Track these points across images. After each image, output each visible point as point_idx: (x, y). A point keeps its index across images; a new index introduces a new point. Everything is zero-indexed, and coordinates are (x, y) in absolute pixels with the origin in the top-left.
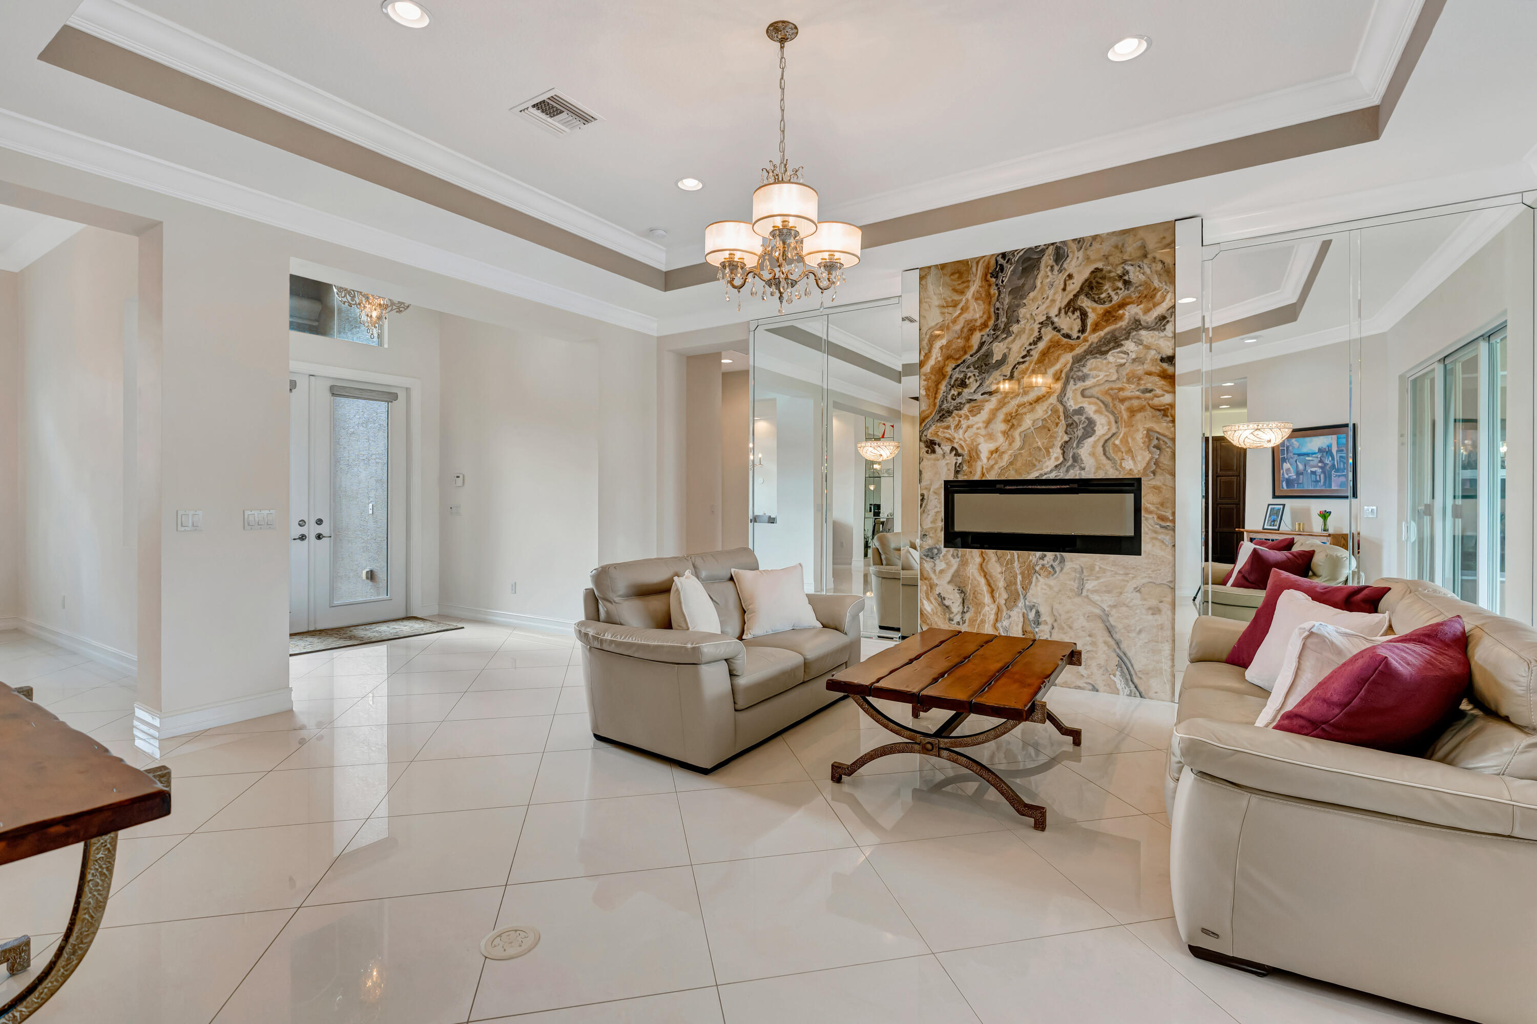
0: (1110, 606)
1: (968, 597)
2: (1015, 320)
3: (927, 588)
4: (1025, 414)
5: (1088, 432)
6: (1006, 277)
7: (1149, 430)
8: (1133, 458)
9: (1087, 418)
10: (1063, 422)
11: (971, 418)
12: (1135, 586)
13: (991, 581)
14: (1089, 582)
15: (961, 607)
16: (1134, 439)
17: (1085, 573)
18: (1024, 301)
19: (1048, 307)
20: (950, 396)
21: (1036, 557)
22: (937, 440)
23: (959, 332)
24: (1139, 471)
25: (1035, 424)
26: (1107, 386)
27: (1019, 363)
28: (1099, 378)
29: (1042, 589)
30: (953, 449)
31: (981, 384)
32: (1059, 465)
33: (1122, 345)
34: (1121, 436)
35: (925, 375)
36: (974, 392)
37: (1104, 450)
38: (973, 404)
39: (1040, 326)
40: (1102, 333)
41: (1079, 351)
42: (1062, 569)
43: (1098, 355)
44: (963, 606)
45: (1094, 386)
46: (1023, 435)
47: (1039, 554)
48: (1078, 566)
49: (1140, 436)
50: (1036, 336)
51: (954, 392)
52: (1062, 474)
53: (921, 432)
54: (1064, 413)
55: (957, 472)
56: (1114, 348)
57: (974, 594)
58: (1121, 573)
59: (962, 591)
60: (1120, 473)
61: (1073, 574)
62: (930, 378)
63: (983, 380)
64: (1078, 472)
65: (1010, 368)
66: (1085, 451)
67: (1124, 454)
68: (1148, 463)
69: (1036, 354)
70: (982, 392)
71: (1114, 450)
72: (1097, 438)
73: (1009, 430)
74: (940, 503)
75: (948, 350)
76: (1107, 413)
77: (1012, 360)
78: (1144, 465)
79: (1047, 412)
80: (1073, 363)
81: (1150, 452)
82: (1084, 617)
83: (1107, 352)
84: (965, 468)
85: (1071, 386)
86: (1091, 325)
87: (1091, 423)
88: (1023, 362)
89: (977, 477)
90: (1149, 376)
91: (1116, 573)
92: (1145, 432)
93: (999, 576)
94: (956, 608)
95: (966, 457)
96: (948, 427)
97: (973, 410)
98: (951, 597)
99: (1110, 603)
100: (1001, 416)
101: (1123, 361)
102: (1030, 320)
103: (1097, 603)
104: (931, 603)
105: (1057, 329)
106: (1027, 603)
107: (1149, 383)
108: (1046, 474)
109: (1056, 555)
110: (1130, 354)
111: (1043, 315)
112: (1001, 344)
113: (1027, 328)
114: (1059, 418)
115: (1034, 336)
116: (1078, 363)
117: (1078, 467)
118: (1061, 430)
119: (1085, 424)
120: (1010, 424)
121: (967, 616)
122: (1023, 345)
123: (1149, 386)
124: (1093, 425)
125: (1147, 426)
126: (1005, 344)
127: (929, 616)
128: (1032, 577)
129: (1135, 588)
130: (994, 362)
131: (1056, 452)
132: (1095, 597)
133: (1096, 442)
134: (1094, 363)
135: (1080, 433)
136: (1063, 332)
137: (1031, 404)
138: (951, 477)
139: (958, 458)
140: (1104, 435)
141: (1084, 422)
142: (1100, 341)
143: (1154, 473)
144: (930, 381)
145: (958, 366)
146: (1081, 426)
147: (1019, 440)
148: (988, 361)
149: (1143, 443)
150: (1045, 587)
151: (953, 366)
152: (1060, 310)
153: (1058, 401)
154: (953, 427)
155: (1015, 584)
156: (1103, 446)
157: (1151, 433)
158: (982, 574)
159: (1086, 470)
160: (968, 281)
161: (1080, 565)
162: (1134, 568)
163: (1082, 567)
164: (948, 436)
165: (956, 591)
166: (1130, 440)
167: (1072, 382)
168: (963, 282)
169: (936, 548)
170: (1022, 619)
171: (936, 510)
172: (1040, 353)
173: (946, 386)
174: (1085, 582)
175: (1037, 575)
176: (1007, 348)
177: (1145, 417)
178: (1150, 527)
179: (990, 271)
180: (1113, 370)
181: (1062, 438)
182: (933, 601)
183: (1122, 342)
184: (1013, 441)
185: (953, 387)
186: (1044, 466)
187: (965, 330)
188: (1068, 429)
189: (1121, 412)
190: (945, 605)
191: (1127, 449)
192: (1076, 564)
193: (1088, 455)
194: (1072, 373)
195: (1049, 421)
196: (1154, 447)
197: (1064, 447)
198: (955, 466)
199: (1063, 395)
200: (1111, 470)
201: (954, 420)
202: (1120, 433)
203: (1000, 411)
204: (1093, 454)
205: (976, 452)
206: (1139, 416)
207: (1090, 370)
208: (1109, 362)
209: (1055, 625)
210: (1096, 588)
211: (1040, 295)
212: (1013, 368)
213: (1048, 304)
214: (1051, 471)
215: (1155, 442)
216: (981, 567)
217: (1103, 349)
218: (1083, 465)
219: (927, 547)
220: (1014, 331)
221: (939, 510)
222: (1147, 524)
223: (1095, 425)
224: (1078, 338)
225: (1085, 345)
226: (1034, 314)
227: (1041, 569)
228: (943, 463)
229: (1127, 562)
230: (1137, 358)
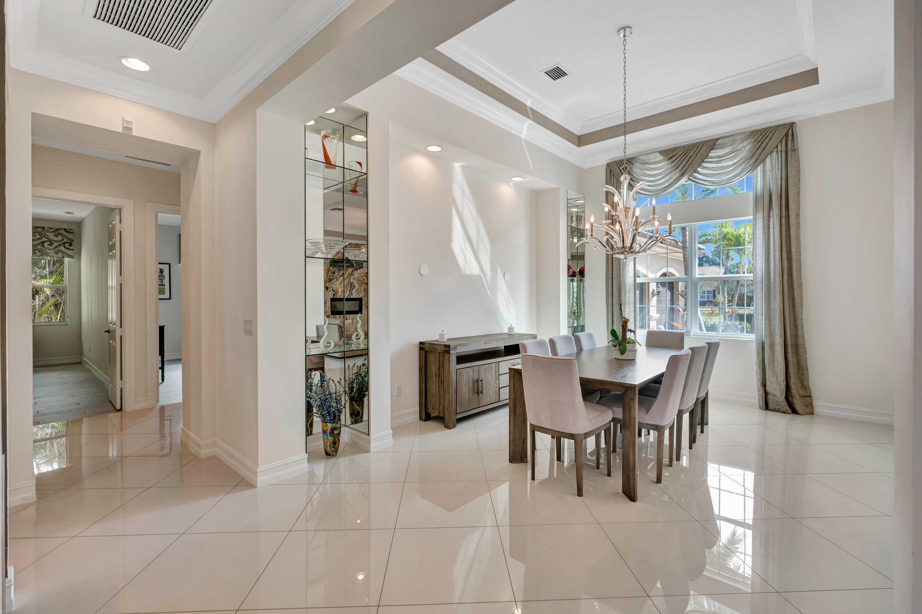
22: (329, 287)
26: (358, 277)
30: (332, 290)
32: (349, 294)
38: (336, 278)
49: (363, 289)
51: (332, 275)
52: (350, 297)
55: (334, 296)
63: (339, 273)
66: (353, 292)
74: (330, 303)
80: (352, 271)
83: (357, 270)
84: (335, 295)
87: (355, 285)
95: (336, 292)
96: (331, 284)
123: (364, 278)
131: (349, 292)
135: (353, 288)
138: (332, 297)
143: (365, 297)
180: (359, 274)
204: (355, 292)
214: (348, 296)
215: (365, 290)
228: (330, 293)
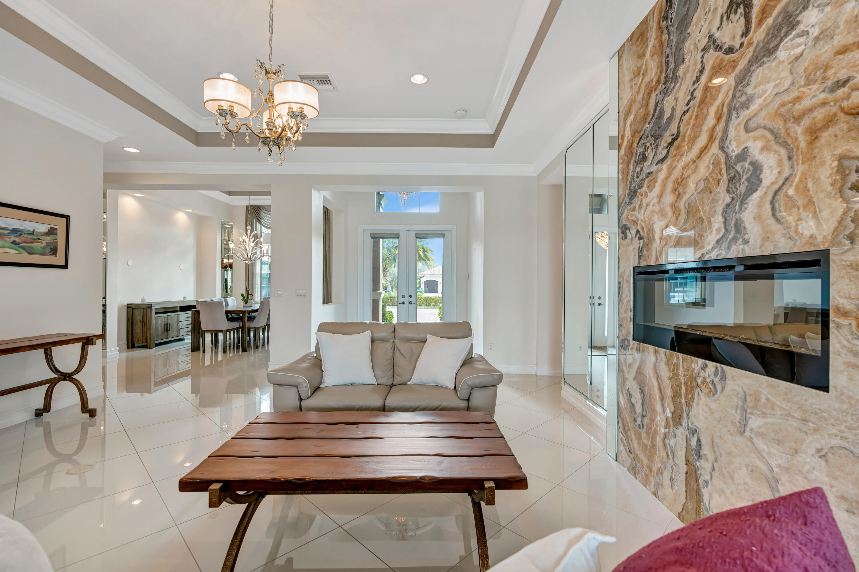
0: (779, 466)
1: (646, 399)
2: (681, 60)
3: (622, 380)
4: (689, 176)
5: (753, 184)
6: (674, 12)
7: (841, 158)
8: (815, 215)
9: (752, 163)
10: (725, 176)
11: (649, 194)
12: (819, 447)
13: (662, 386)
14: (753, 417)
15: (641, 409)
16: (816, 181)
17: (750, 403)
18: (688, 32)
19: (709, 23)
20: (635, 174)
21: (698, 366)
22: (628, 224)
23: (641, 101)
24: (825, 237)
25: (698, 188)
26: (778, 101)
27: (685, 113)
28: (766, 95)
29: (703, 410)
30: (638, 232)
31: (656, 152)
32: (720, 239)
33: (798, 22)
34: (797, 179)
35: (621, 158)
36: (651, 164)
37: (773, 209)
38: (650, 178)
39: (702, 54)
40: (770, 21)
41: (742, 64)
42: (723, 390)
43: (765, 59)
44: (643, 408)
45: (761, 109)
46: (687, 205)
47: (700, 361)
48: (740, 390)
50: (699, 70)
51: (638, 169)
52: (723, 252)
53: (619, 218)
54: (726, 164)
55: (640, 257)
56: (787, 34)
57: (650, 397)
58: (796, 415)
59: (642, 391)
60: (795, 244)
61: (735, 400)
62: (624, 160)
63: (657, 146)
64: (741, 247)
65: (677, 123)
66: (749, 215)
67: (801, 211)
68: (841, 222)
69: (698, 94)
70: (656, 162)
71: (786, 205)
72: (764, 190)
73: (676, 201)
74: (629, 291)
75: (635, 125)
76: (776, 147)
77: (678, 113)
78: (833, 224)
79: (709, 168)
81: (845, 200)
82: (747, 470)
83: (777, 47)
84: (645, 252)
85: (734, 122)
86: (756, 17)
87: (757, 167)
88: (689, 108)
89: (652, 263)
90: (841, 57)
91: (789, 415)
92: (836, 163)
93: (668, 382)
94: (638, 409)
95: (646, 240)
96: (634, 209)
97: (650, 185)
98: (636, 396)
99: (780, 462)
100: (670, 186)
101: (798, 50)
102: (693, 52)
103: (762, 453)
104: (624, 397)
105: (718, 48)
106: (690, 425)
107: (843, 68)
108: (707, 253)
109: (717, 368)
110: (811, 31)
111: (705, 37)
112: (671, 96)
113: (691, 63)
114: (720, 172)
115: (697, 70)
116: (741, 83)
117: (741, 240)
118: (722, 188)
119: (750, 173)
120: (677, 193)
121: (646, 420)
122: (687, 89)
124: (758, 172)
125: (838, 151)
126: (673, 95)
127: (623, 411)
128: (694, 392)
129: (819, 450)
130: (665, 121)
131: (718, 221)
132: (761, 445)
133: (762, 198)
134: (760, 74)
135: (742, 188)
136: (726, 47)
137: (694, 162)
138: (636, 265)
139: (640, 241)
140: (773, 184)
141: (749, 169)
142: (768, 34)
143: (851, 238)
144: (624, 163)
145: (640, 139)
146: (745, 177)
147: (684, 211)
148: (661, 122)
149: (832, 185)
150: (706, 409)
151: (638, 141)
152: (722, 17)
153: (720, 149)
154: (637, 207)
155: (680, 396)
156: (772, 203)
157: (846, 163)
158: (656, 376)
159: (750, 243)
160: (647, 39)
161: (743, 389)
162: (816, 413)
163: (745, 392)
164: (634, 218)
165: (638, 389)
166: (810, 184)
167: (734, 115)
168: (644, 44)
169: (627, 339)
170: (685, 445)
171: (627, 299)
172: (703, 90)
173: (633, 164)
174: (748, 415)
175: (699, 389)
176: (675, 99)
177: (836, 136)
178: (845, 343)
179: (662, 15)
180: (786, 73)
181: (724, 200)
182: (625, 395)
183: (799, 19)
184: (679, 214)
185: (637, 164)
186: (706, 242)
187: (645, 96)
188: (730, 185)
189: (796, 139)
190: (631, 402)
191: (806, 201)
192: (739, 385)
193: (753, 221)
194: (735, 101)
195: (711, 180)
196: (851, 189)
197: (726, 211)
198: (639, 251)
199: (725, 138)
200: (783, 240)
201: (638, 200)
202: (796, 175)
203: (669, 179)
204: (758, 218)
205: (652, 234)
206: (825, 136)
207: (756, 87)
208: (780, 62)
209: (716, 465)
210: (762, 430)
211: (702, 11)
212: (679, 122)
213: (710, 19)
214: (713, 249)
216: (655, 368)
217: (772, 45)
218: (746, 237)
219: (622, 338)
220: (680, 75)
221: (629, 299)
222: (840, 337)
223: (761, 171)
224: (742, 44)
225: (749, 52)
226: (697, 42)
227: (702, 382)
228: (631, 247)
229: (806, 400)
230: (822, 33)
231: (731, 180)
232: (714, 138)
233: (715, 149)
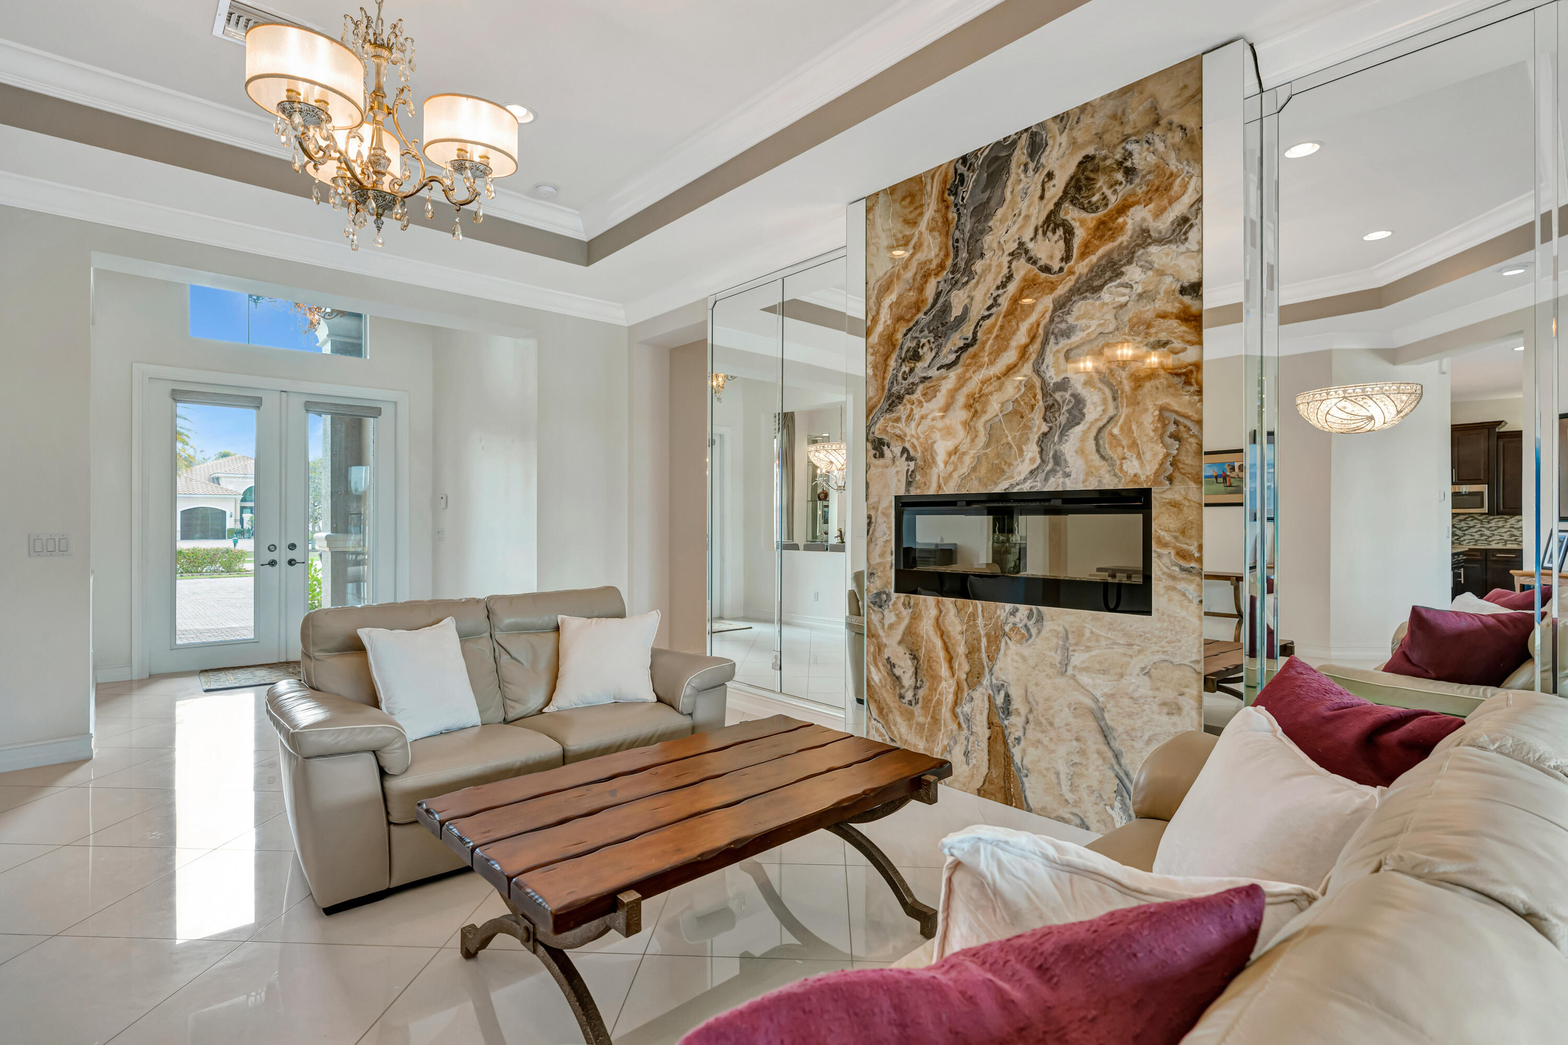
0: (1105, 695)
1: (922, 665)
2: (978, 253)
3: (875, 649)
4: (991, 393)
5: (1075, 417)
6: (967, 191)
7: (1162, 409)
8: (1139, 457)
9: (1073, 395)
10: (1041, 403)
11: (925, 404)
12: (1143, 666)
13: (949, 644)
14: (1076, 654)
15: (913, 679)
16: (1140, 425)
17: (1072, 640)
18: (990, 224)
19: (1020, 228)
20: (900, 374)
21: (1005, 611)
22: (886, 438)
23: (911, 281)
24: (1147, 477)
25: (1004, 409)
26: (1102, 341)
27: (984, 318)
28: (1089, 331)
29: (1013, 660)
30: (905, 450)
31: (937, 353)
32: (1035, 469)
33: (1122, 273)
34: (1121, 420)
35: (872, 347)
36: (929, 366)
37: (1097, 445)
38: (927, 384)
39: (1010, 258)
40: (1094, 258)
41: (1062, 290)
42: (1039, 632)
43: (1088, 294)
44: (916, 678)
45: (1083, 344)
46: (988, 426)
47: (1009, 607)
48: (1061, 629)
49: (1149, 419)
50: (1005, 275)
51: (905, 368)
52: (1039, 484)
53: (868, 428)
54: (1042, 389)
55: (909, 484)
56: (1111, 279)
57: (928, 661)
58: (1121, 642)
59: (914, 656)
60: (1120, 481)
61: (1055, 640)
62: (878, 350)
63: (939, 347)
64: (1062, 480)
65: (973, 327)
66: (1069, 448)
67: (1126, 450)
68: (1162, 464)
69: (1004, 302)
70: (939, 365)
71: (1111, 443)
72: (1087, 425)
73: (971, 420)
74: (890, 528)
75: (898, 309)
76: (1100, 385)
77: (974, 315)
78: (1155, 466)
79: (1020, 390)
80: (1055, 310)
81: (1165, 446)
82: (1070, 709)
83: (1101, 288)
84: (918, 477)
85: (1052, 347)
86: (1078, 248)
87: (1079, 401)
88: (989, 316)
89: (932, 491)
90: (1162, 321)
91: (1115, 643)
92: (1157, 413)
93: (959, 637)
94: (908, 680)
95: (920, 462)
96: (898, 420)
97: (927, 393)
98: (902, 664)
99: (1105, 690)
100: (961, 399)
101: (1123, 299)
102: (997, 252)
103: (1087, 688)
104: (879, 670)
105: (1032, 260)
106: (994, 681)
107: (1163, 331)
108: (1018, 484)
109: (1031, 610)
110: (1135, 286)
111: (1014, 241)
112: (962, 291)
113: (994, 263)
114: (1035, 397)
115: (1002, 275)
116: (1061, 309)
117: (1061, 472)
118: (1037, 416)
119: (1071, 405)
120: (973, 410)
121: (921, 693)
122: (988, 291)
123: (1163, 336)
124: (1081, 406)
125: (1159, 402)
126: (966, 291)
127: (877, 689)
128: (1000, 642)
129: (1143, 669)
130: (952, 319)
131: (1032, 450)
132: (1085, 679)
133: (1085, 433)
134: (1083, 308)
135: (1063, 419)
136: (1041, 263)
137: (999, 378)
138: (902, 492)
139: (910, 463)
140: (1097, 420)
141: (1070, 401)
142: (1091, 270)
143: (1170, 479)
144: (878, 355)
145: (910, 330)
146: (1065, 408)
147: (983, 433)
148: (945, 318)
149: (1154, 431)
150: (1017, 658)
151: (905, 332)
152: (1036, 230)
153: (1034, 371)
154: (904, 418)
155: (979, 650)
156: (1096, 439)
157: (1166, 414)
158: (939, 634)
159: (1072, 477)
160: (922, 206)
161: (1064, 628)
162: (1141, 636)
163: (1066, 630)
164: (898, 432)
165: (908, 656)
166: (1134, 427)
167: (1052, 340)
168: (916, 209)
169: (885, 593)
170: (987, 706)
171: (885, 538)
172: (1010, 300)
173: (896, 361)
174: (1071, 653)
175: (1007, 638)
176: (969, 296)
177: (1157, 388)
178: (1166, 570)
179: (948, 187)
180: (1110, 316)
181: (1039, 428)
182: (882, 668)
183: (1123, 269)
184: (976, 436)
185: (904, 361)
186: (1017, 471)
187: (918, 277)
188: (1048, 413)
189: (1121, 382)
190: (894, 675)
191: (1130, 442)
192: (1059, 625)
193: (1074, 454)
194: (1053, 326)
195: (1022, 403)
196: (1170, 437)
197: (1042, 441)
198: (907, 476)
199: (1041, 361)
200: (1107, 476)
201: (905, 409)
202: (1120, 416)
203: (960, 391)
204: (1081, 452)
205: (932, 455)
206: (1148, 385)
207: (1078, 319)
208: (1104, 304)
209: (1031, 717)
210: (1085, 665)
211: (1010, 210)
212: (976, 327)
213: (1021, 224)
214: (1025, 480)
215: (1172, 428)
216: (938, 623)
217: (1096, 283)
218: (1067, 470)
219: (875, 592)
220: (978, 271)
221: (888, 539)
222: (1161, 565)
223: (1084, 406)
224: (1061, 269)
225: (1070, 280)
226: (1002, 242)
227: (1012, 630)
228: (892, 471)
229: (1131, 626)
230: (1145, 292)
231: (1048, 408)
232: (1026, 357)
233: (1027, 369)
